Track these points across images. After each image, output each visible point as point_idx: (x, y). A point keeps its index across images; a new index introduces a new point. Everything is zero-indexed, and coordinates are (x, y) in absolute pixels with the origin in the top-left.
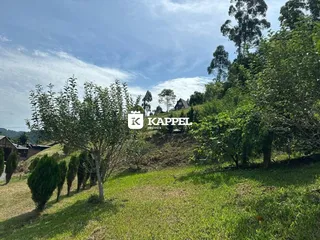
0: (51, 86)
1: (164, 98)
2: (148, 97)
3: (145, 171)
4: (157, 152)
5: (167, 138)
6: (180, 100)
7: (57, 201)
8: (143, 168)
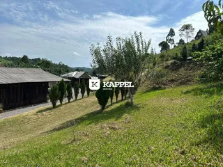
0: (98, 44)
1: (184, 32)
2: (172, 33)
3: (165, 88)
4: (173, 76)
5: (181, 64)
6: (200, 31)
7: (111, 105)
8: (163, 87)
